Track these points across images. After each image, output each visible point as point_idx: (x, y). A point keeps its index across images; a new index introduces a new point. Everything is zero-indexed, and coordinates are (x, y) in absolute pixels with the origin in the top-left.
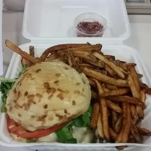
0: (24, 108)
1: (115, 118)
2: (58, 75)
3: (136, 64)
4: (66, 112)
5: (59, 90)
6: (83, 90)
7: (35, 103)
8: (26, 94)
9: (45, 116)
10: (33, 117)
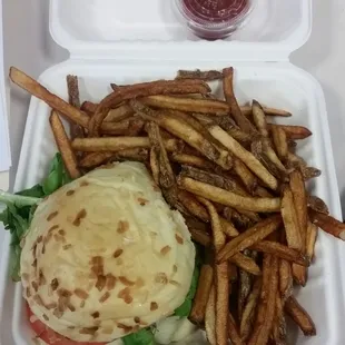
0: (52, 310)
1: (245, 288)
2: (122, 228)
3: (310, 134)
4: (137, 320)
5: (123, 279)
6: (175, 268)
7: (73, 309)
8: (55, 284)
9: (96, 328)
10: (72, 328)
